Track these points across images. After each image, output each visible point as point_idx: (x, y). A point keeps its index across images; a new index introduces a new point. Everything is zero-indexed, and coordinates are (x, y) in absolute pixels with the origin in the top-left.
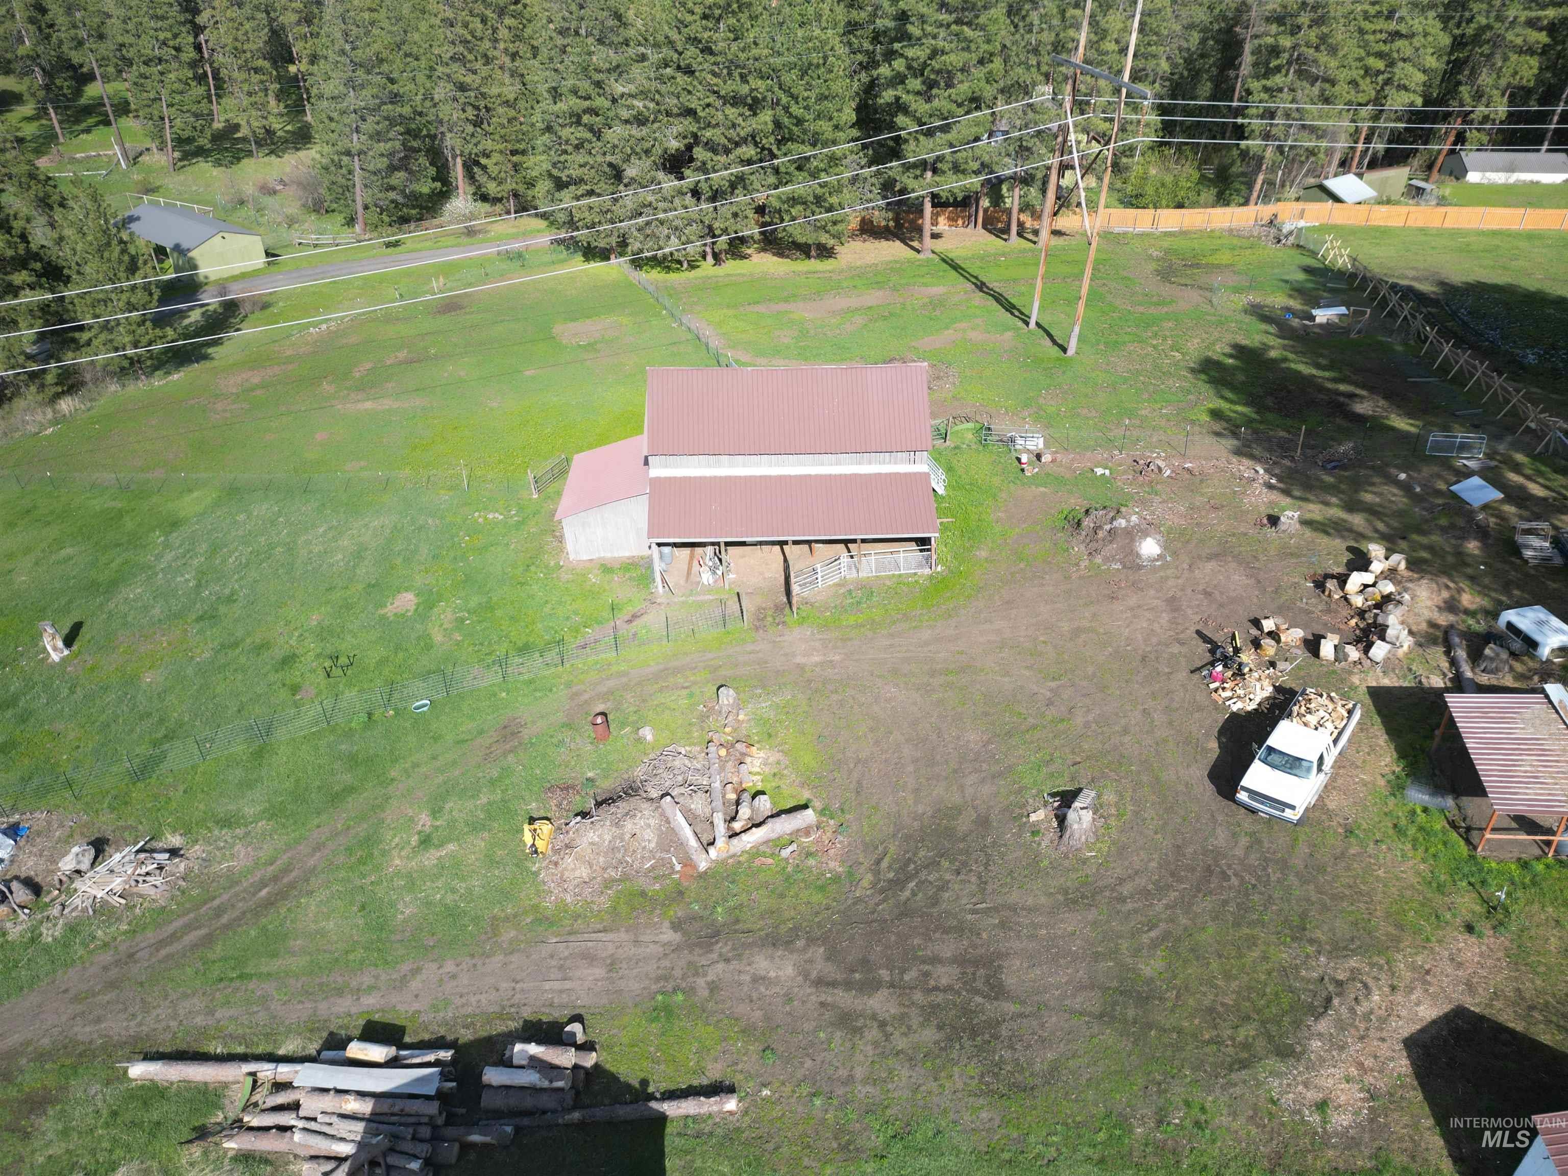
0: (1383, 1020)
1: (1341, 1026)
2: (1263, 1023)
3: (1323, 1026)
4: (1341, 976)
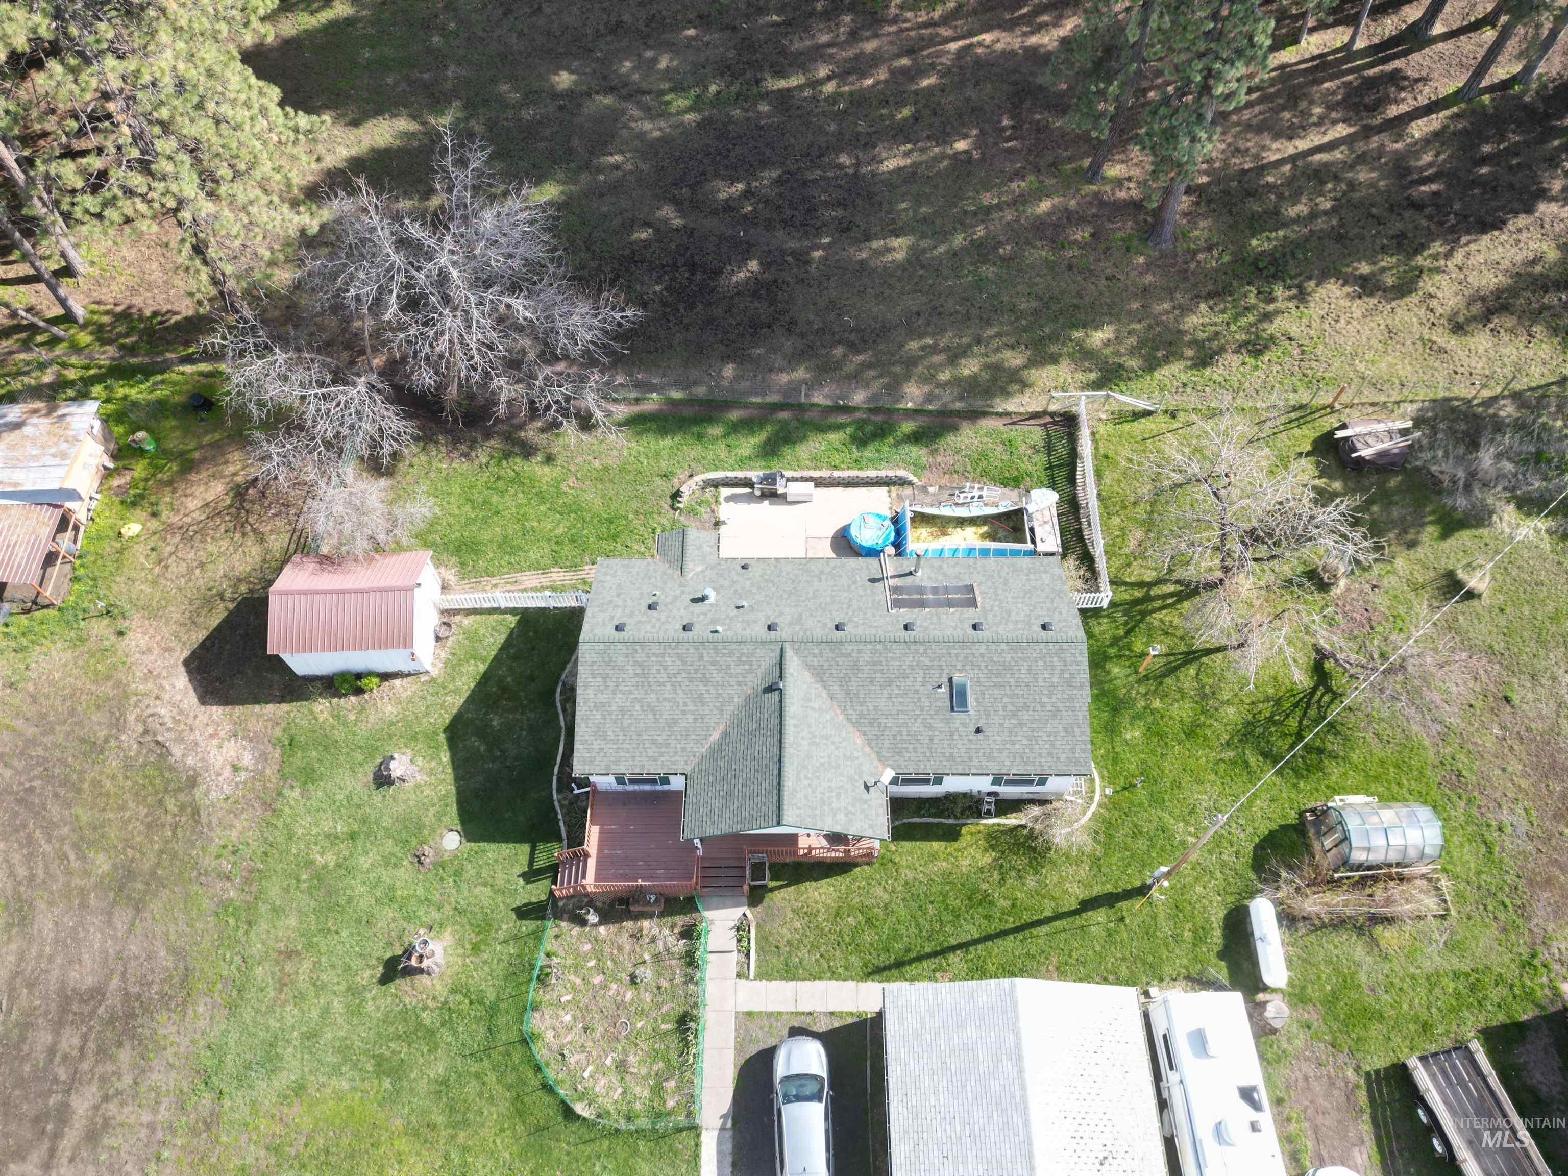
0: (181, 712)
1: (180, 740)
2: (166, 791)
3: (177, 751)
4: (140, 729)
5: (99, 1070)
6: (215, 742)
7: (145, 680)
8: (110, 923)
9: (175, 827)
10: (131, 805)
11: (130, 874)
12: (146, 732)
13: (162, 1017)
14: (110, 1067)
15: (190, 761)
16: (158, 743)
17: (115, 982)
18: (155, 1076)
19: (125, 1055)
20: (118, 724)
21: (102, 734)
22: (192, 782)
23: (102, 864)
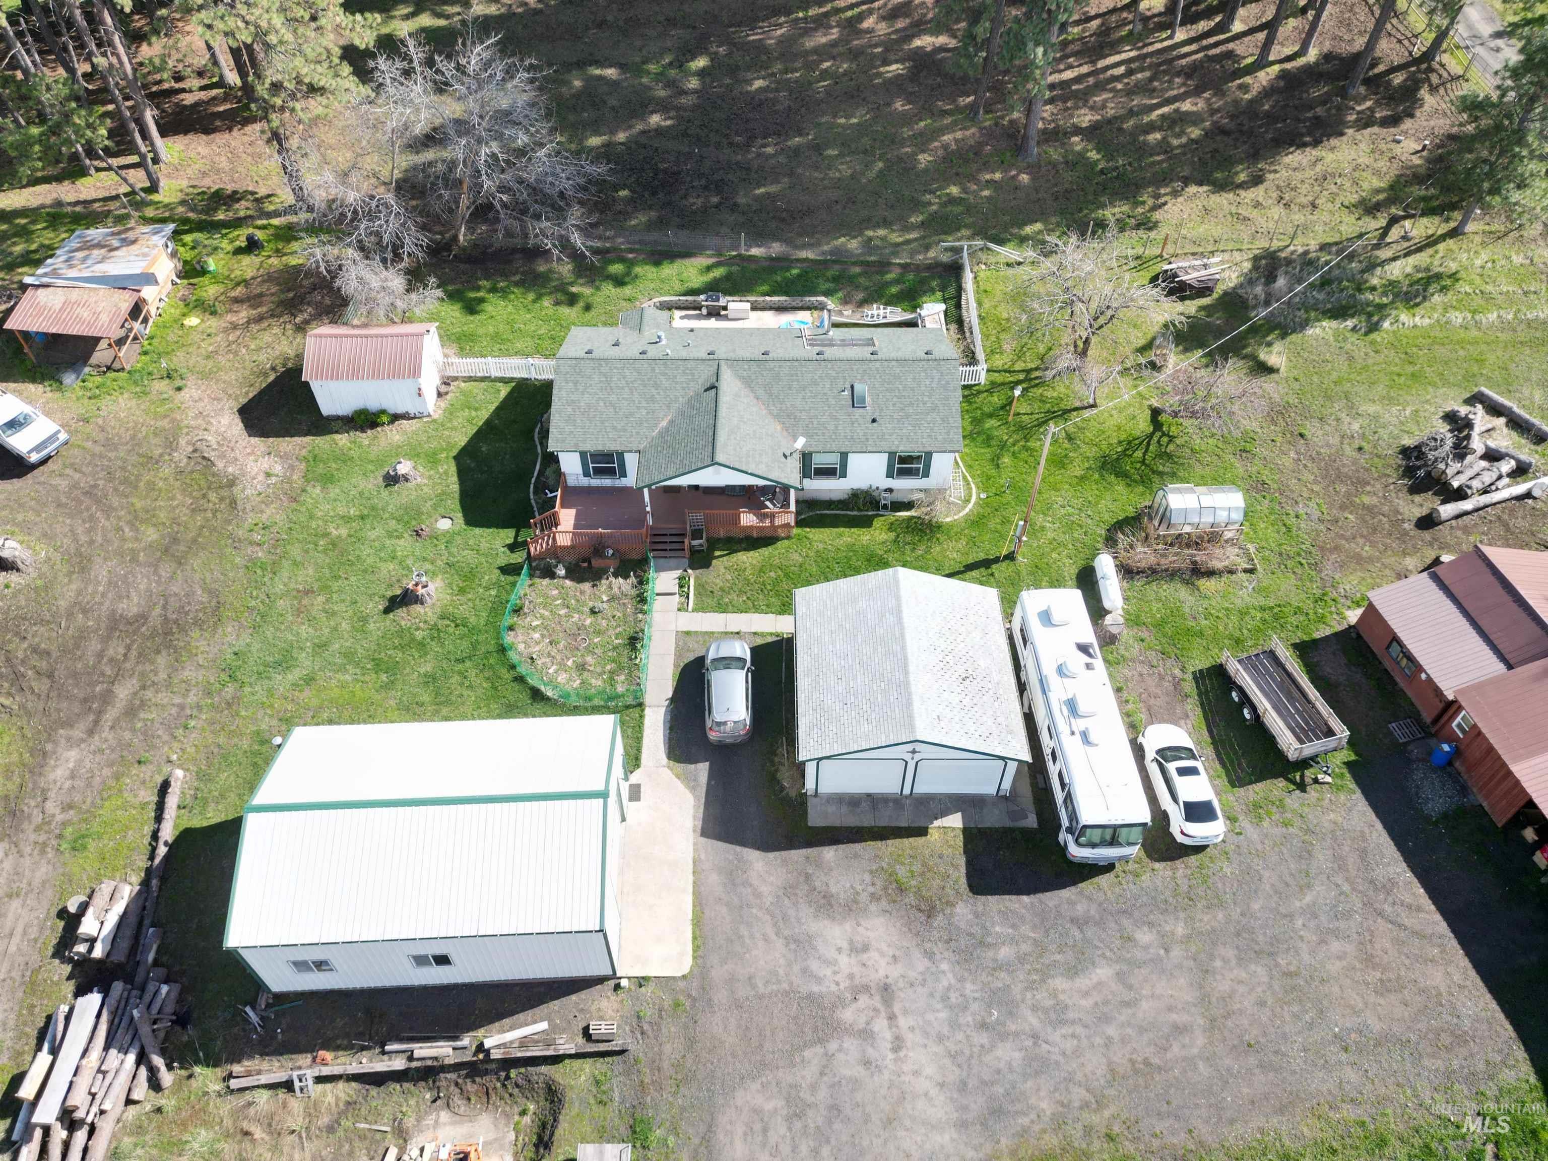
0: (224, 439)
1: (223, 456)
2: (209, 488)
3: (220, 464)
4: (190, 449)
5: (140, 667)
6: (252, 458)
7: (196, 417)
8: (156, 572)
9: (215, 512)
10: (178, 496)
11: (175, 540)
12: (195, 451)
13: (195, 633)
14: (148, 667)
15: (230, 469)
16: (204, 458)
17: (158, 611)
18: (187, 673)
19: (162, 660)
20: (171, 445)
21: (158, 452)
22: (232, 483)
23: (151, 534)
